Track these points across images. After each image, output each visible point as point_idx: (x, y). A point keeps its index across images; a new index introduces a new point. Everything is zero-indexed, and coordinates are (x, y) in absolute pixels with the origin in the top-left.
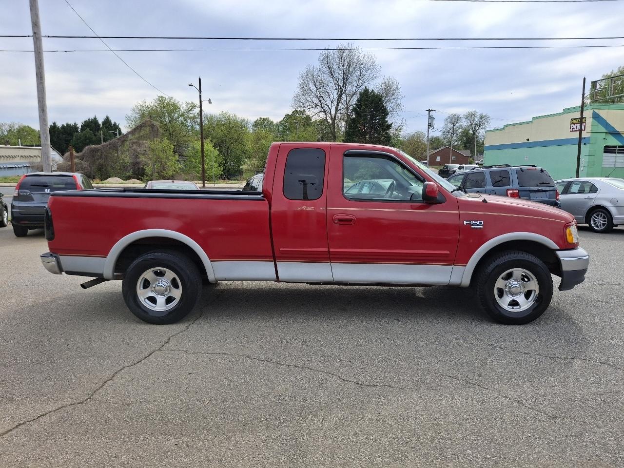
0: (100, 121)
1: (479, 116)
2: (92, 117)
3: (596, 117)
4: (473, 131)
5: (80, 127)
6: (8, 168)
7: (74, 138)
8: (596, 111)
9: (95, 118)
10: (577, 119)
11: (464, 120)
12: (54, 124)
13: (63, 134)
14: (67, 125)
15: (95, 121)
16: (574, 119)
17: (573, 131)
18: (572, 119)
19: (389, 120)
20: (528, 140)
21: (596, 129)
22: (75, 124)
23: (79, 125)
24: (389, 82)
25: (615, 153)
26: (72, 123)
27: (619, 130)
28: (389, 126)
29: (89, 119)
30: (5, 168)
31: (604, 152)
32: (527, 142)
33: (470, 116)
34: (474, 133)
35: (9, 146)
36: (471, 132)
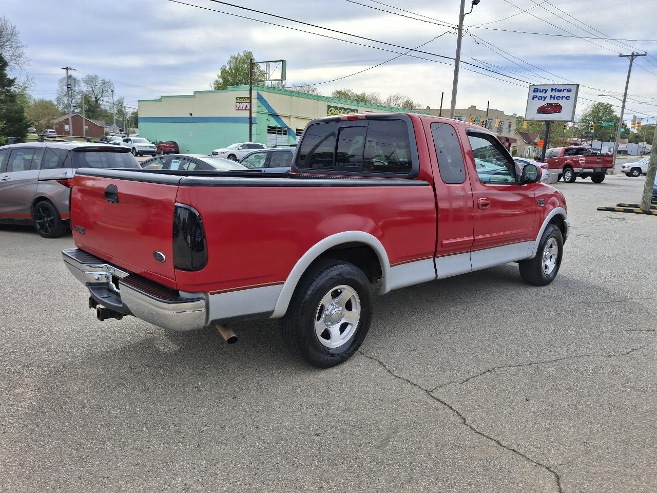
1: (100, 82)
3: (260, 98)
4: (96, 98)
8: (260, 92)
10: (242, 98)
11: (83, 84)
16: (240, 98)
17: (239, 110)
18: (237, 98)
19: (10, 74)
20: (191, 114)
21: (260, 109)
24: (6, 24)
25: (275, 133)
27: (278, 112)
28: (11, 82)
31: (268, 133)
32: (190, 116)
33: (91, 80)
34: (97, 100)
36: (93, 99)
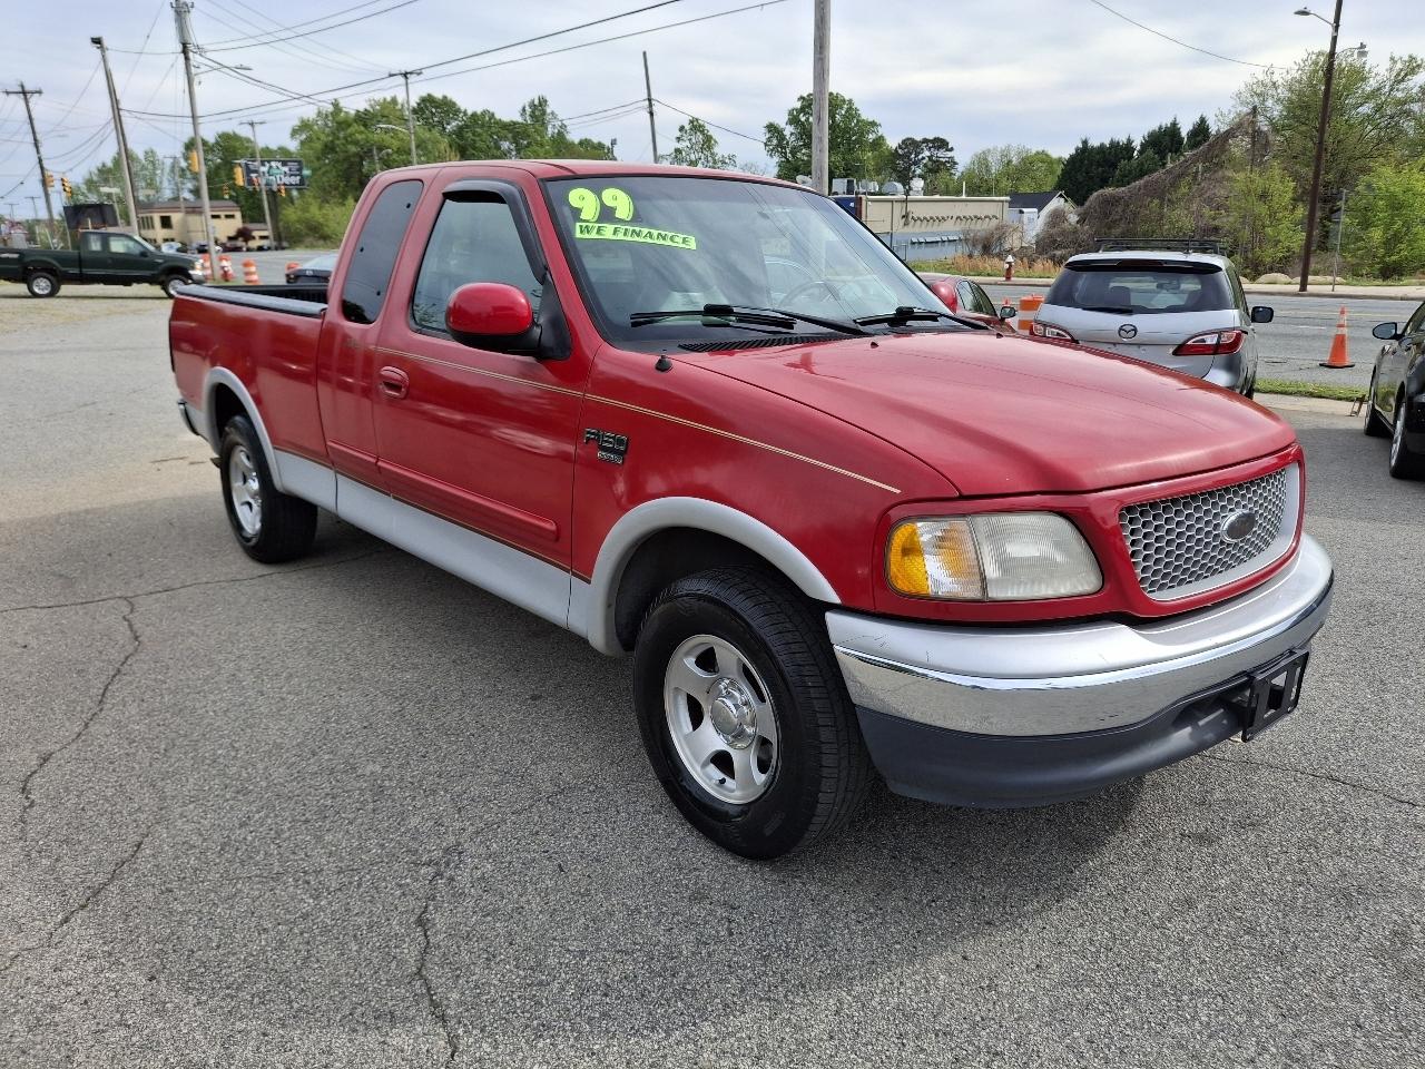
0: (1185, 130)
2: (1167, 122)
5: (1139, 148)
6: (927, 243)
7: (1118, 172)
9: (1174, 124)
12: (1085, 143)
13: (1099, 165)
14: (1112, 143)
15: (1173, 131)
22: (1129, 139)
23: (1137, 144)
26: (1123, 139)
29: (1160, 128)
30: (920, 243)
35: (937, 197)
